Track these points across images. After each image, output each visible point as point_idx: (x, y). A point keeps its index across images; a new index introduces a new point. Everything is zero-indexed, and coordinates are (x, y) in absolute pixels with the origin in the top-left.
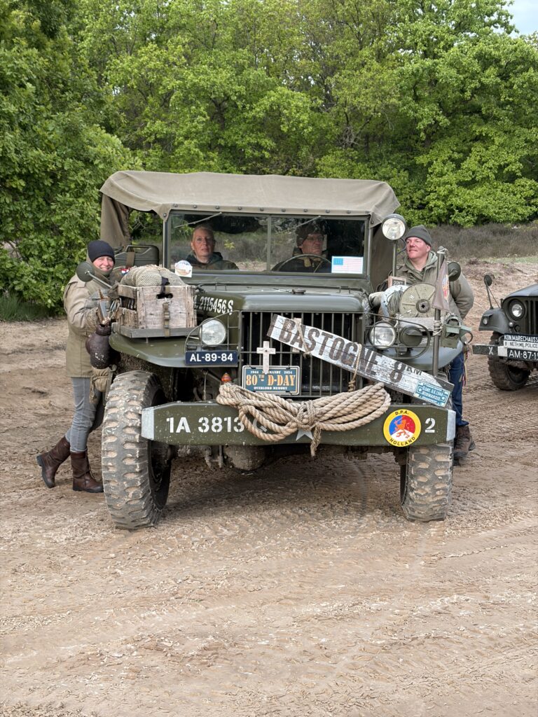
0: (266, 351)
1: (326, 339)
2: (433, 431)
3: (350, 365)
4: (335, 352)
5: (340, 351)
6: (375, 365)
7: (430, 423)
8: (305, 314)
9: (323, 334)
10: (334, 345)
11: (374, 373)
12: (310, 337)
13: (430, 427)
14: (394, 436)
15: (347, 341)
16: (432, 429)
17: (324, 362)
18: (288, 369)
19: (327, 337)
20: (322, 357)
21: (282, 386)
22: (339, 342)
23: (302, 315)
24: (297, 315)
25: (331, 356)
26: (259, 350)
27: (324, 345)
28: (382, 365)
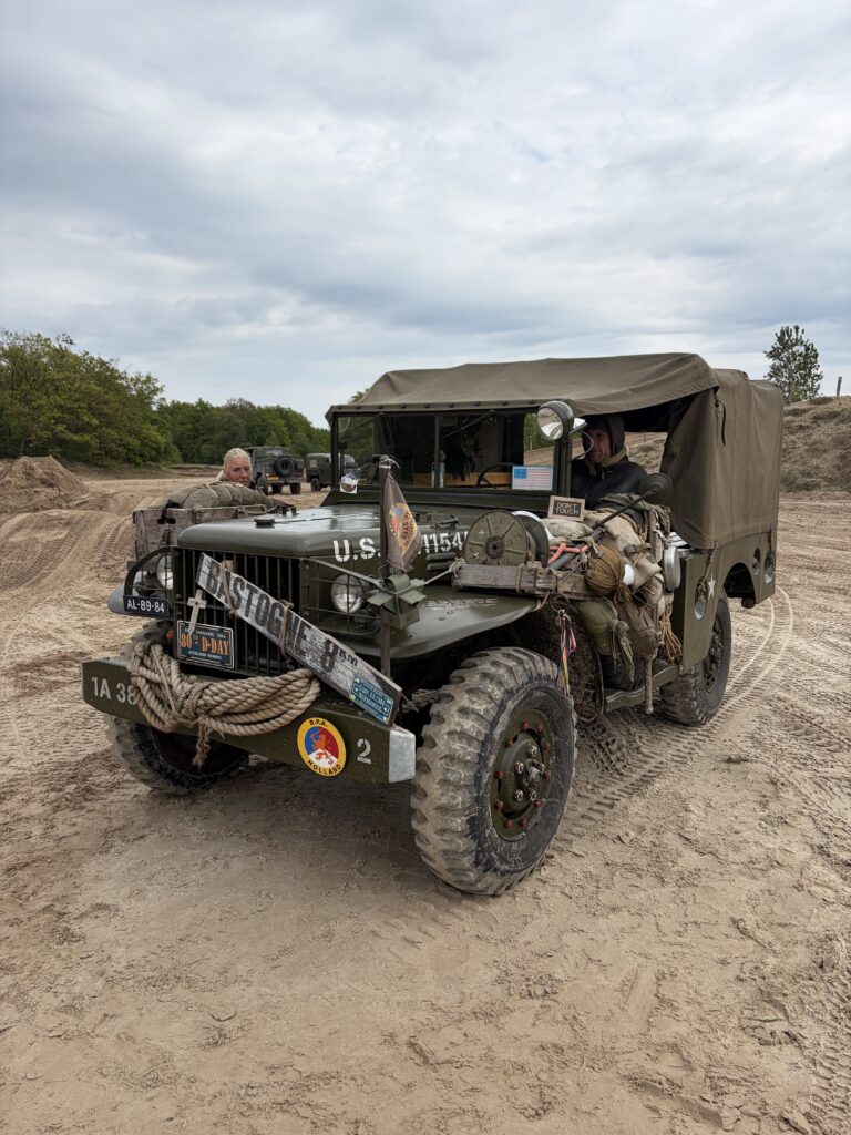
0: (197, 603)
1: (251, 594)
2: (369, 761)
3: (277, 636)
4: (261, 614)
5: (266, 613)
6: (303, 641)
7: (364, 746)
8: (237, 555)
9: (249, 587)
10: (260, 604)
11: (303, 653)
12: (235, 591)
13: (364, 754)
14: (313, 757)
15: (273, 601)
16: (367, 757)
17: (249, 625)
18: (221, 631)
19: (252, 591)
20: (247, 620)
21: (216, 654)
22: (265, 601)
23: (235, 557)
24: (229, 557)
25: (257, 619)
26: (191, 602)
27: (249, 601)
28: (311, 643)
